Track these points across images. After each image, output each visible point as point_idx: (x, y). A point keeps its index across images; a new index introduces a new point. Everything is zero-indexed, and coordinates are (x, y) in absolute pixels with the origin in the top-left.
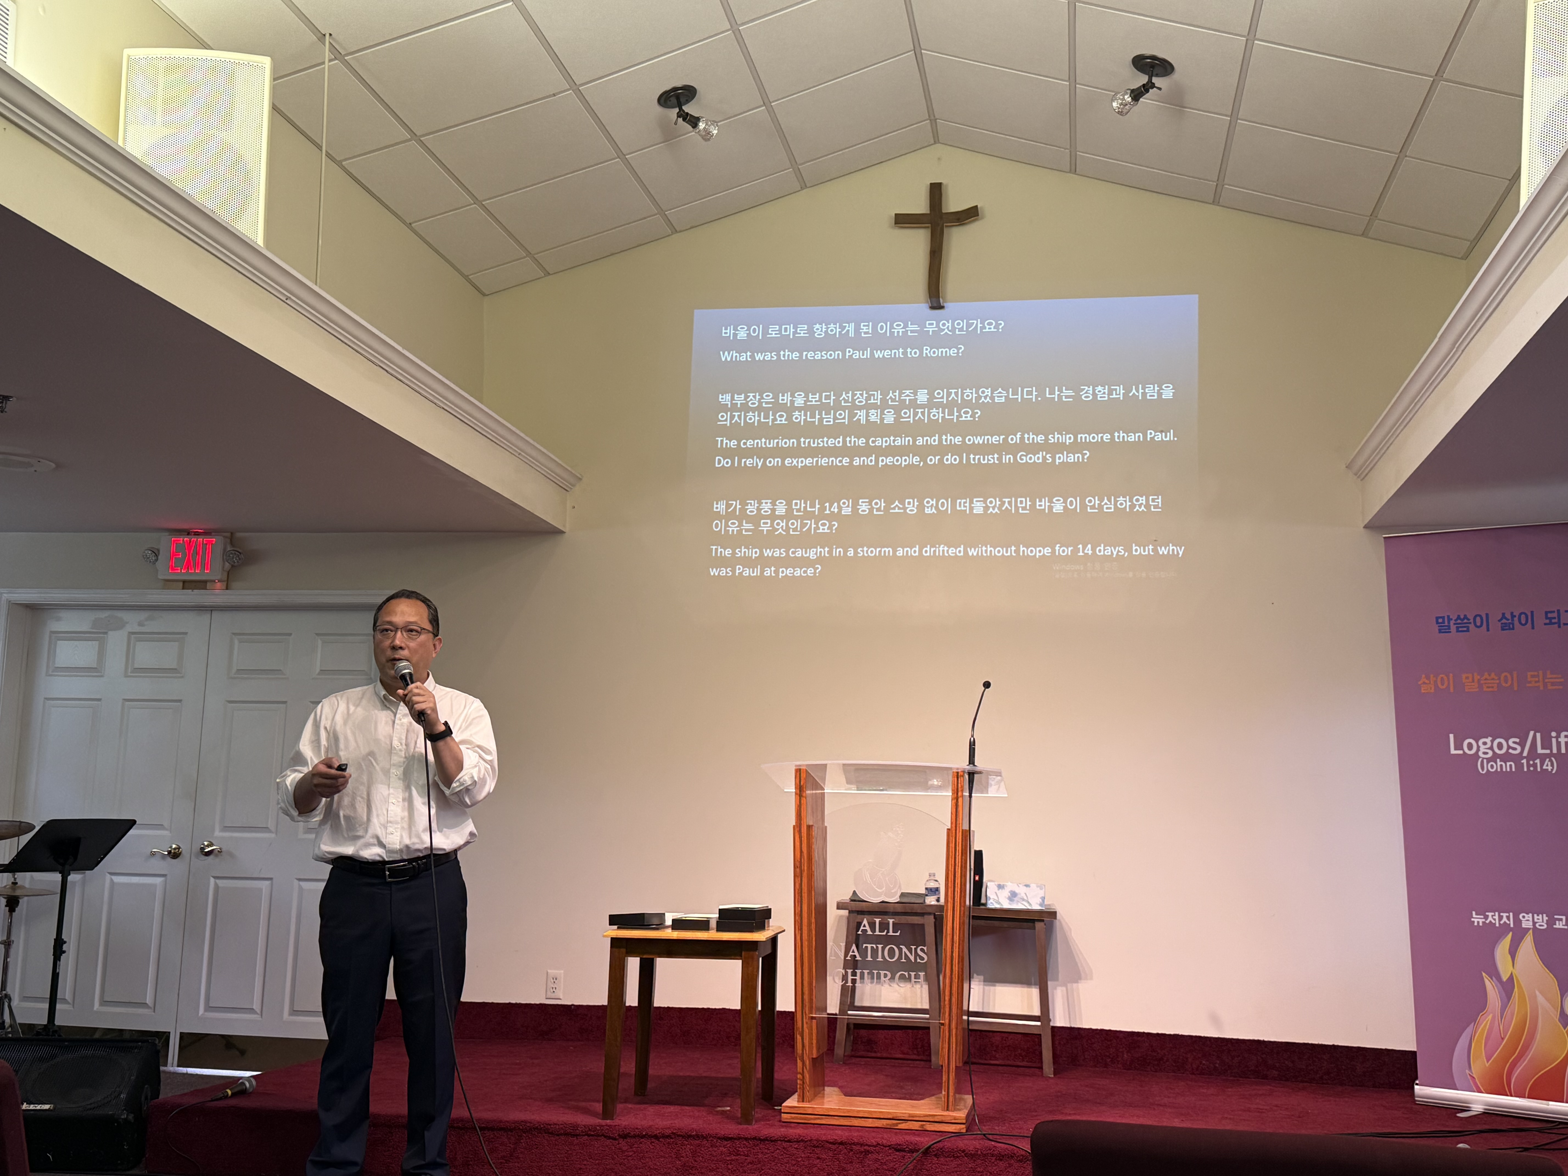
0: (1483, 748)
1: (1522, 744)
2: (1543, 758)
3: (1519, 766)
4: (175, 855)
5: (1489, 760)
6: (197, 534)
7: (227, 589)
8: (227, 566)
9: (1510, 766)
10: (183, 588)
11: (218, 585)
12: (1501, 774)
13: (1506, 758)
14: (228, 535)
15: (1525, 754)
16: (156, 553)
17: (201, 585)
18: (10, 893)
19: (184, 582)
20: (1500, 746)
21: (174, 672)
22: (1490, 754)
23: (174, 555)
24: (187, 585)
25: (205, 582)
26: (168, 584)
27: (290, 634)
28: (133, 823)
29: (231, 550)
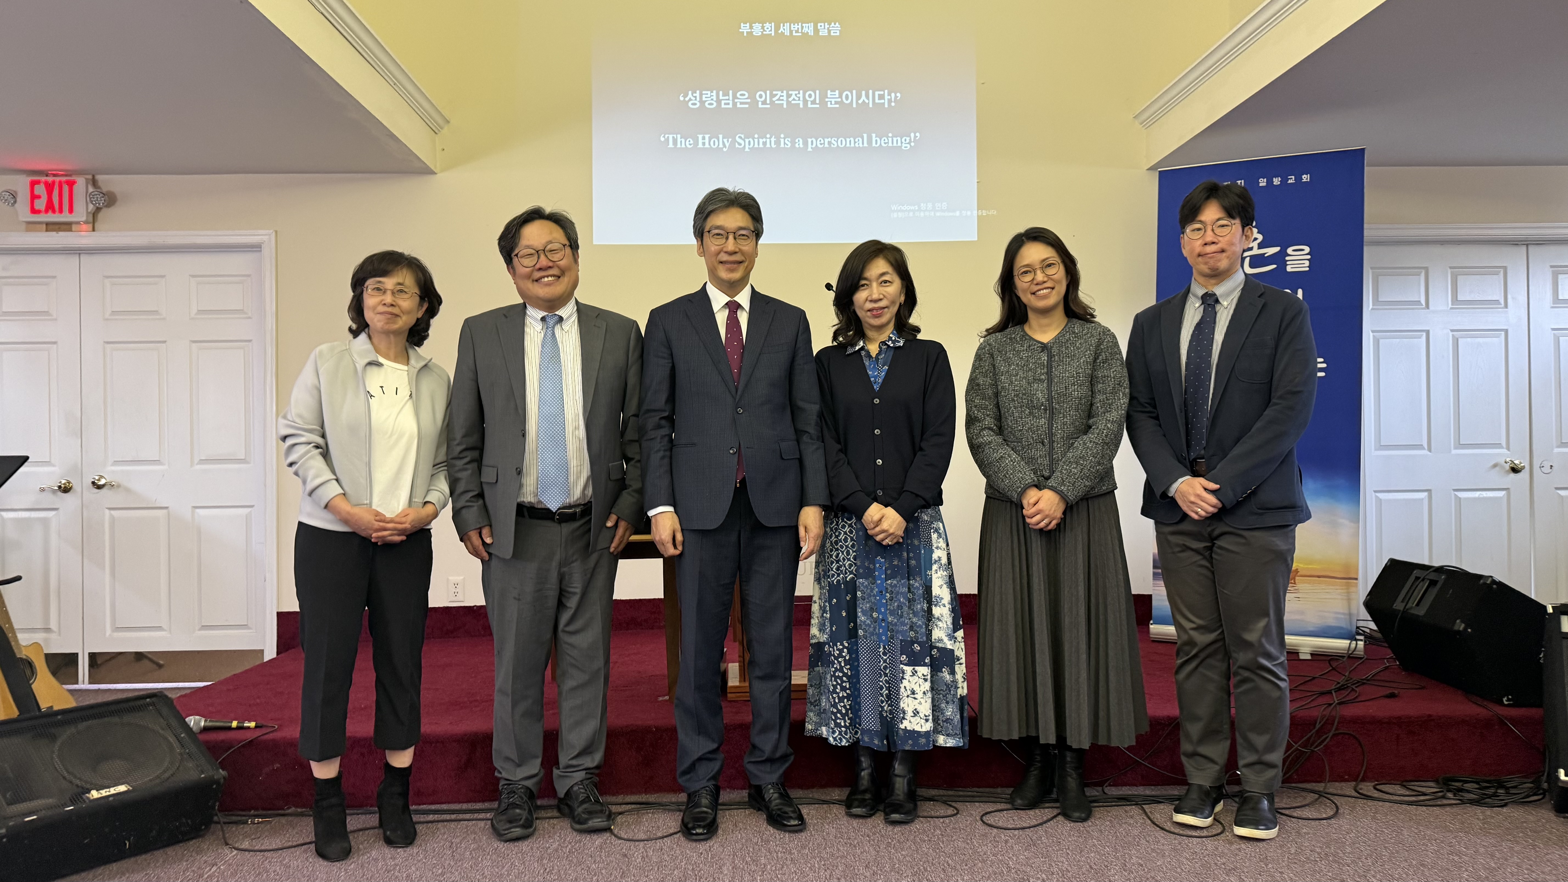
4: (65, 489)
6: (55, 175)
7: (94, 230)
8: (91, 207)
10: (47, 231)
11: (84, 227)
14: (90, 177)
16: (14, 196)
17: (66, 227)
19: (47, 224)
21: (47, 314)
23: (34, 197)
24: (51, 227)
25: (70, 225)
26: (31, 226)
27: (163, 276)
28: (25, 459)
29: (91, 189)
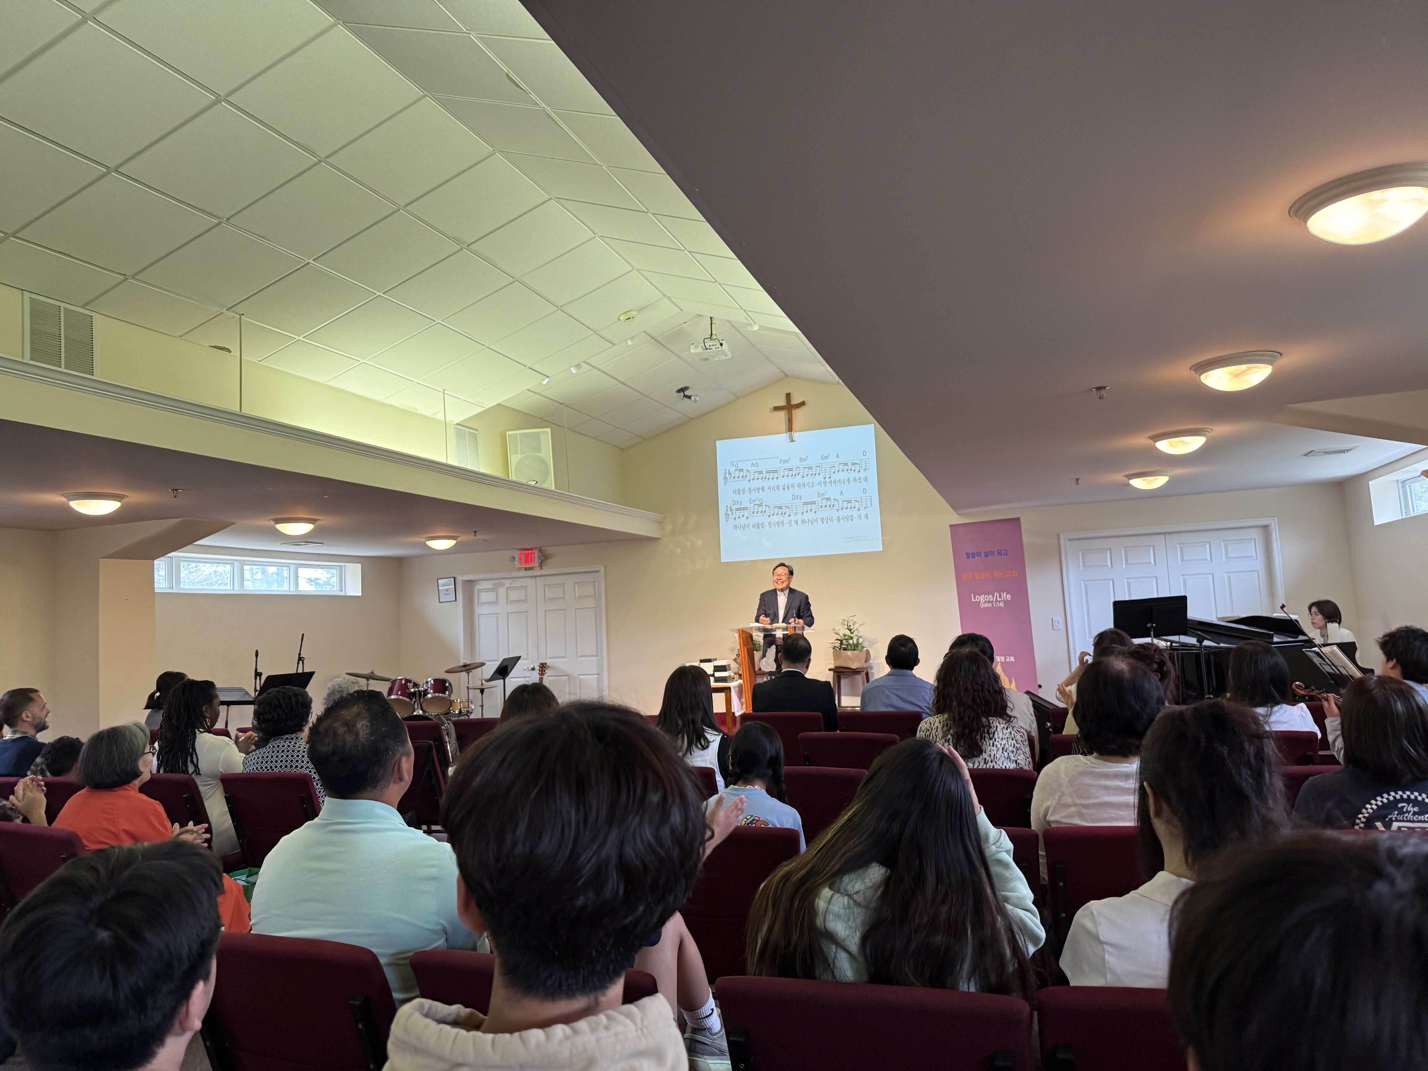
0: (982, 599)
1: (993, 597)
2: (999, 601)
3: (993, 605)
4: (533, 669)
5: (984, 603)
6: (528, 550)
7: (541, 569)
8: (540, 561)
9: (990, 605)
10: (525, 570)
11: (538, 568)
12: (987, 608)
13: (989, 602)
14: (539, 549)
15: (994, 600)
16: (514, 558)
17: (532, 569)
18: (480, 687)
19: (525, 568)
20: (987, 598)
21: (525, 601)
22: (984, 601)
23: (521, 559)
24: (526, 569)
25: (533, 567)
26: (519, 569)
27: (565, 584)
28: (519, 658)
29: (540, 554)
